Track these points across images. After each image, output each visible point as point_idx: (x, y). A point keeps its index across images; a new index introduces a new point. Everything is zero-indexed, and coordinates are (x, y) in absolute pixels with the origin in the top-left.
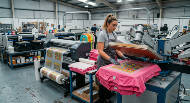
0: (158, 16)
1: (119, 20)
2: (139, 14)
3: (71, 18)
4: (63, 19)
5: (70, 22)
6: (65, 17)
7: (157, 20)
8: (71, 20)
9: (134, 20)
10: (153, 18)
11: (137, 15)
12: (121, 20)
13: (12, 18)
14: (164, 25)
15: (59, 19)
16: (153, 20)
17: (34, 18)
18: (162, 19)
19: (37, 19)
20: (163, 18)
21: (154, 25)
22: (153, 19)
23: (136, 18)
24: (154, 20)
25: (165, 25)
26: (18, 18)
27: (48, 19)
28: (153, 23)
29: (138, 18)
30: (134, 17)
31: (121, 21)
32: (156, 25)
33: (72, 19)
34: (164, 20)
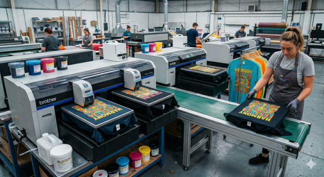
0: (304, 7)
1: (221, 14)
2: (261, 4)
3: (127, 11)
4: (116, 11)
5: (125, 16)
6: (119, 7)
7: (300, 15)
8: (128, 13)
9: (250, 14)
10: (291, 12)
11: (258, 4)
12: (223, 14)
13: (10, 7)
14: (315, 25)
15: (105, 11)
16: (291, 15)
17: (57, 9)
18: (312, 13)
19: (63, 10)
20: (314, 12)
21: (294, 24)
22: (293, 13)
23: (256, 11)
24: (294, 15)
25: (318, 25)
26: (22, 8)
27: (84, 10)
28: (292, 20)
29: (260, 11)
30: (251, 8)
31: (225, 15)
32: (298, 24)
33: (129, 11)
34: (315, 14)
